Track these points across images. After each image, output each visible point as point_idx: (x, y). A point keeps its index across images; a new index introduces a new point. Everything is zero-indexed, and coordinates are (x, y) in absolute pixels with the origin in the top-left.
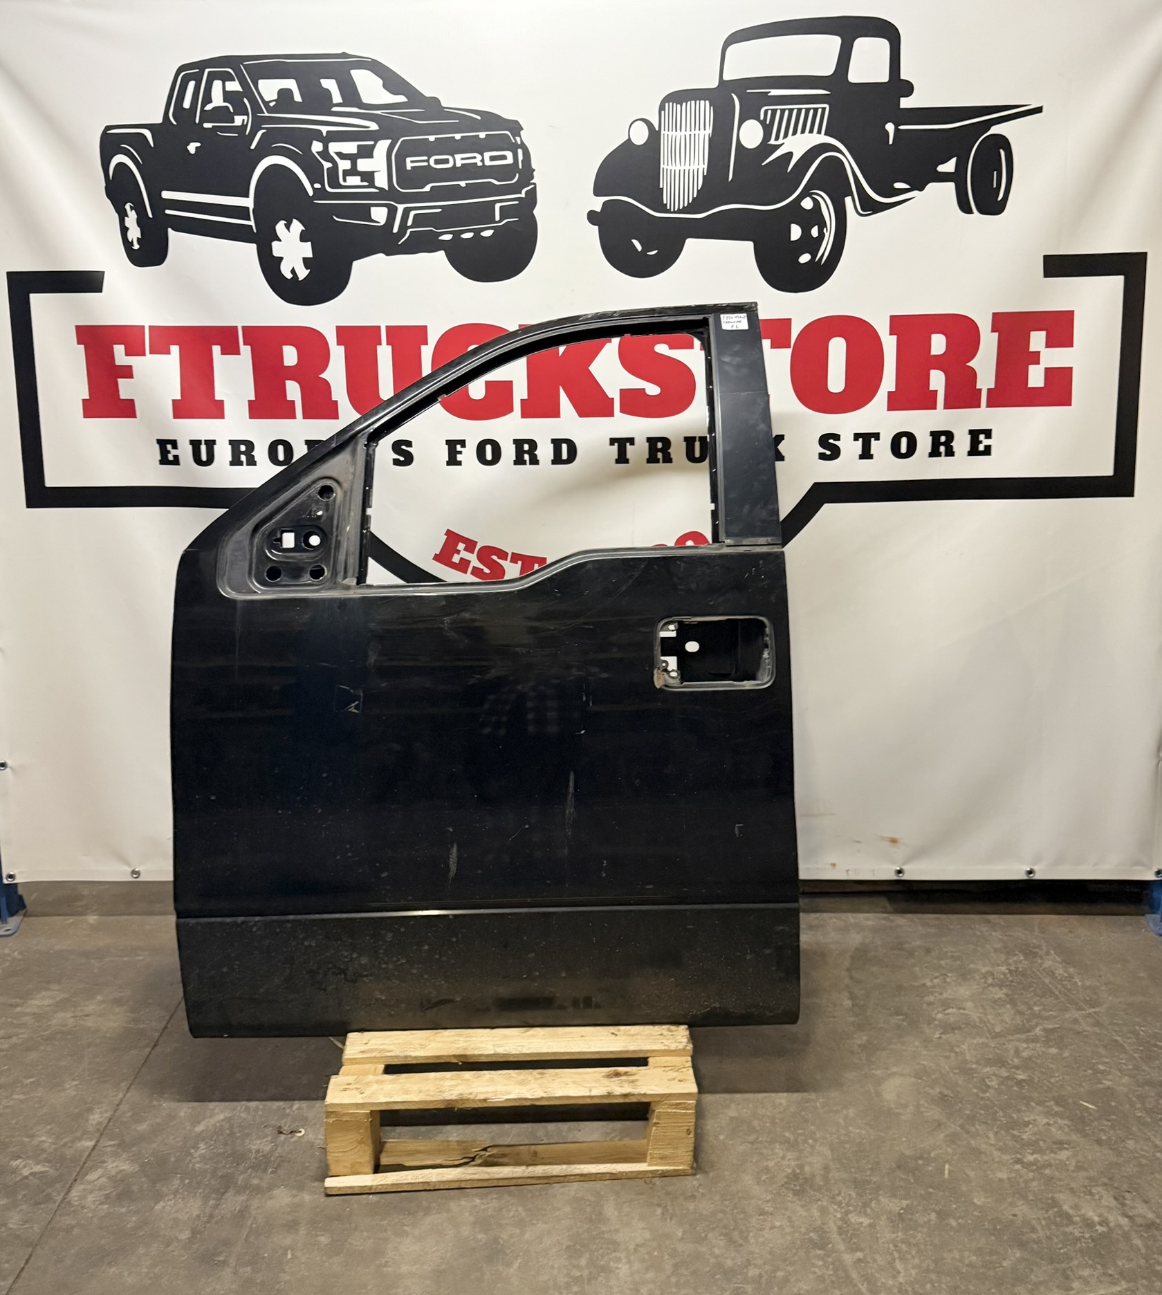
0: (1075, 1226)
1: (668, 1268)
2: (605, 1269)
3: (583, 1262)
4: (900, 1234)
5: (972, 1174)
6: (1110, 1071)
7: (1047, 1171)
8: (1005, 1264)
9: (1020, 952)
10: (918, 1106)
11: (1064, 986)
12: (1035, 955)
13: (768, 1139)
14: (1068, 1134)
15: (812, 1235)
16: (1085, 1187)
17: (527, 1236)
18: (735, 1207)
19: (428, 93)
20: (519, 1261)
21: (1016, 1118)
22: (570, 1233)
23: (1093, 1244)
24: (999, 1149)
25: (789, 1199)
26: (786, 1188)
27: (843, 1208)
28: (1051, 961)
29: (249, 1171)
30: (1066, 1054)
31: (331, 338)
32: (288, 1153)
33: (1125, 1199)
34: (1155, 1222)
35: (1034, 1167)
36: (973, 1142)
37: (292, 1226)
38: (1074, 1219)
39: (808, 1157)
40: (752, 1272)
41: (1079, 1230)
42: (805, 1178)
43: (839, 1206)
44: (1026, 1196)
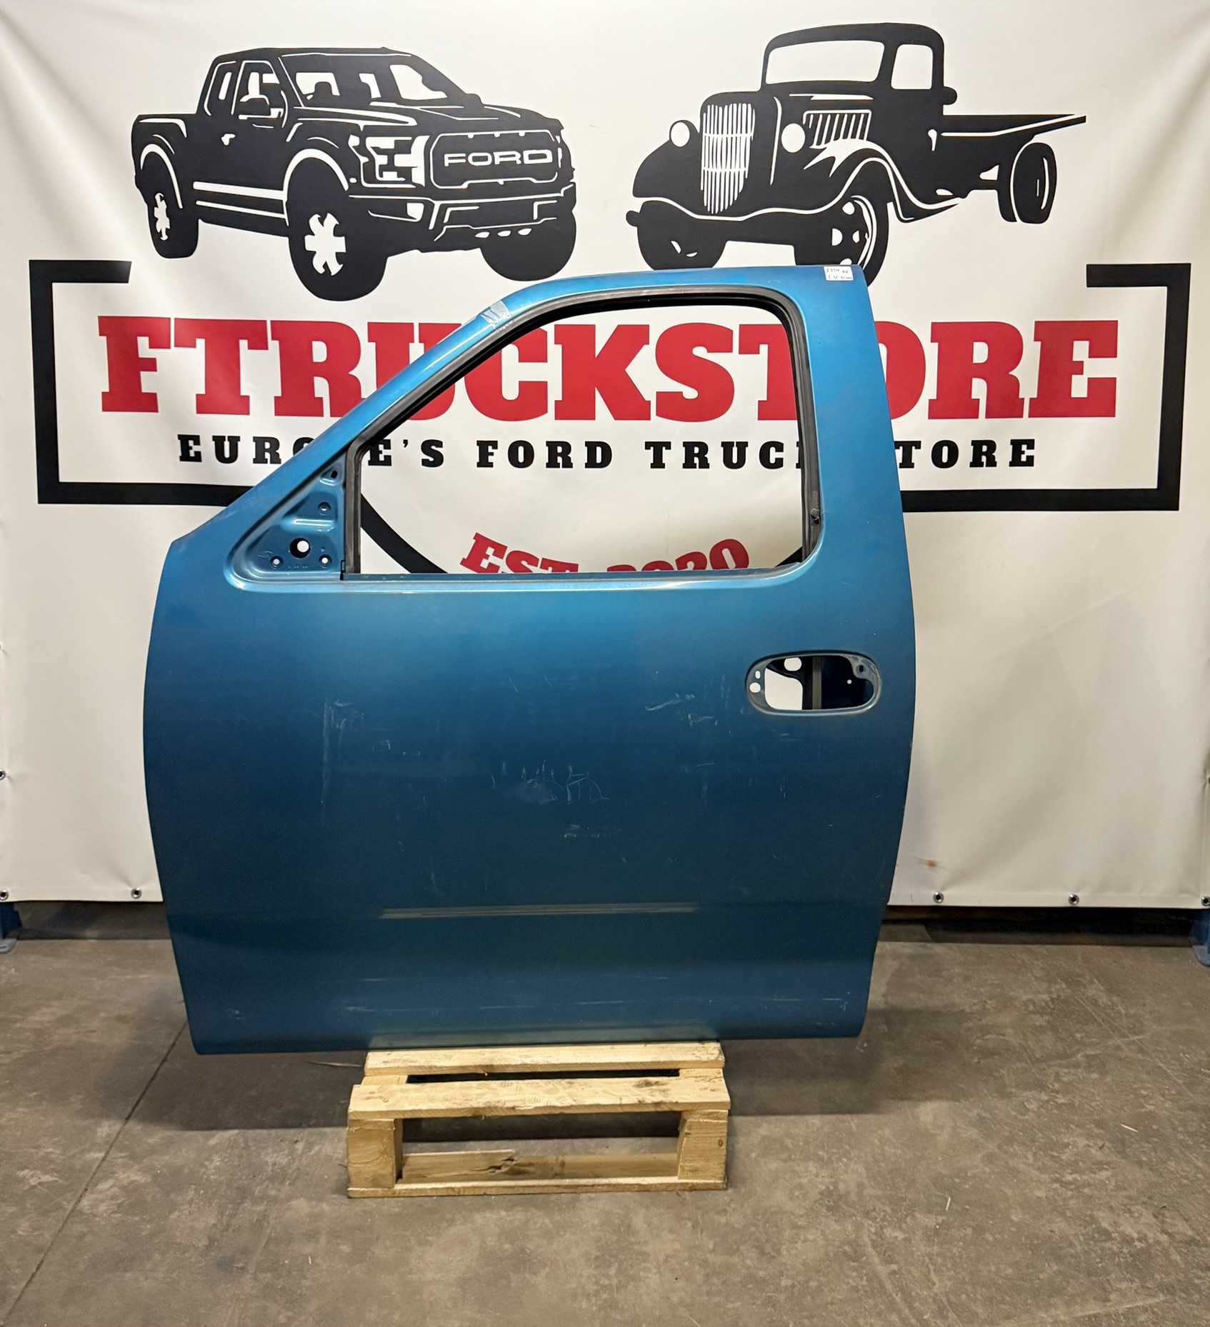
0: (1114, 1242)
1: (700, 1277)
2: (636, 1279)
3: (613, 1271)
4: (935, 1247)
5: (1010, 1193)
6: (1153, 1096)
7: (1086, 1190)
8: (1042, 1276)
9: (1062, 980)
10: (955, 1128)
11: (1107, 1015)
13: (801, 1158)
14: (1108, 1155)
15: (846, 1248)
16: (1125, 1205)
17: (555, 1247)
18: (767, 1222)
20: (547, 1270)
21: (1055, 1140)
22: (599, 1244)
23: (1131, 1259)
24: (1039, 1169)
25: (823, 1214)
26: (820, 1204)
27: (878, 1222)
28: (1095, 990)
29: (267, 1182)
30: (1108, 1080)
32: (306, 1166)
34: (1195, 1239)
35: (1073, 1186)
36: (1011, 1163)
38: (1113, 1235)
39: (842, 1175)
40: (785, 1282)
41: (1119, 1245)
42: (840, 1195)
43: (874, 1221)
44: (1064, 1213)
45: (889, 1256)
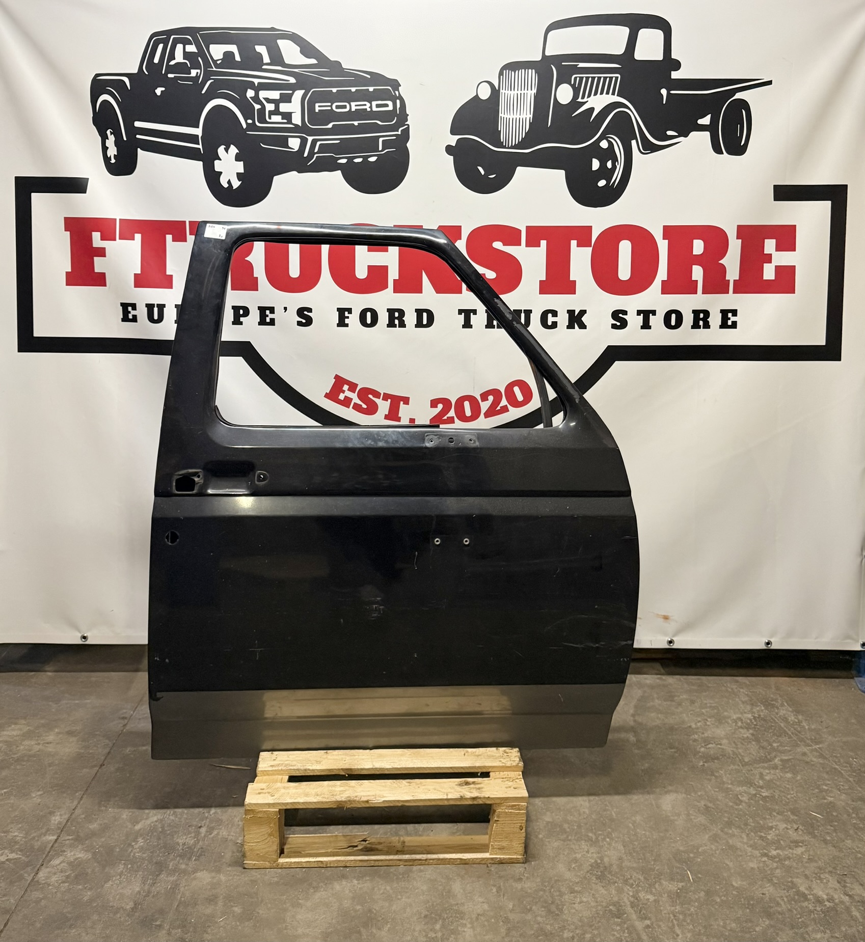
0: (809, 902)
1: (503, 931)
2: (455, 932)
3: (438, 927)
4: (677, 907)
5: (730, 864)
6: (831, 790)
7: (787, 862)
8: (757, 929)
9: (761, 704)
10: (688, 815)
11: (795, 729)
12: (773, 706)
13: (576, 838)
14: (802, 835)
15: (611, 907)
16: (816, 874)
17: (394, 907)
18: (552, 887)
20: (388, 926)
21: (762, 824)
22: (427, 905)
23: (823, 915)
24: (751, 846)
25: (594, 881)
26: (591, 873)
27: (634, 888)
28: (787, 711)
30: (799, 778)
35: (777, 859)
36: (730, 841)
38: (809, 897)
39: (606, 851)
41: (813, 905)
42: (605, 867)
43: (631, 887)
44: (772, 880)
45: (644, 914)
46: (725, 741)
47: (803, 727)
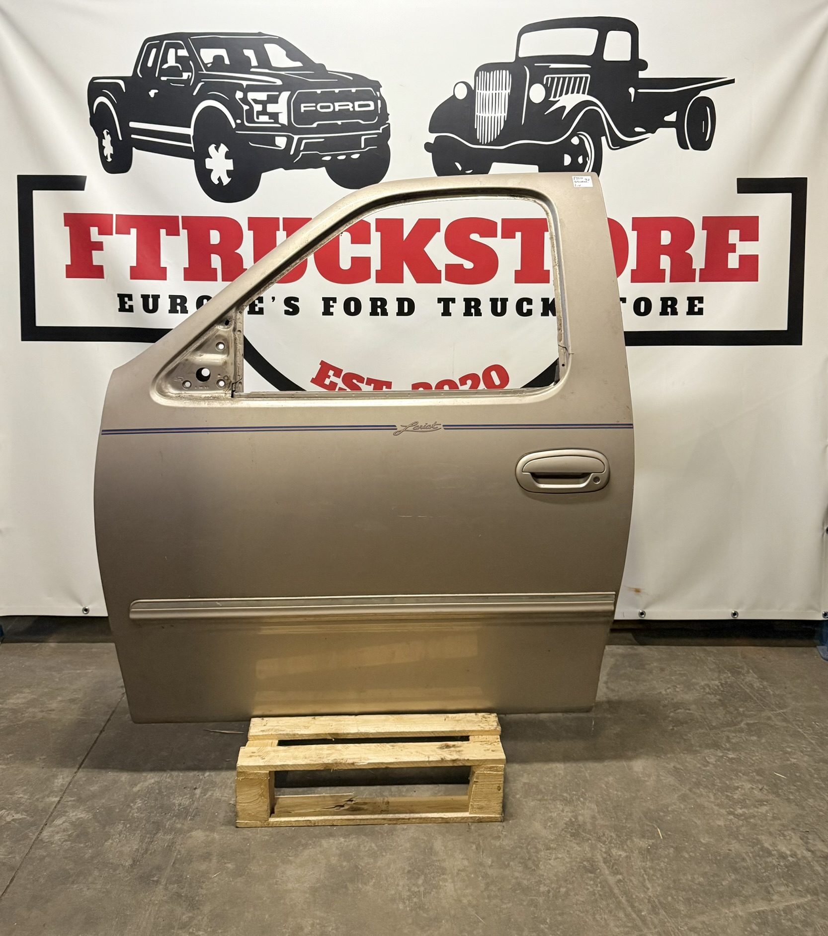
0: (774, 858)
1: (482, 886)
2: (437, 887)
3: (420, 882)
4: (648, 863)
5: (699, 822)
6: (795, 752)
7: (752, 820)
8: (724, 883)
9: (729, 671)
10: (658, 776)
11: (760, 695)
12: (739, 673)
13: (551, 798)
14: (766, 795)
15: (585, 863)
16: (780, 831)
17: (379, 863)
18: (529, 844)
19: (317, 61)
20: (374, 881)
21: (728, 784)
22: (410, 862)
23: (786, 869)
24: (718, 805)
25: (568, 839)
26: (565, 831)
27: (607, 845)
28: (751, 677)
29: (174, 818)
30: (763, 741)
31: (244, 225)
32: (202, 806)
33: (809, 839)
35: (743, 818)
36: (698, 801)
37: (207, 857)
38: (773, 852)
39: (580, 810)
40: (543, 889)
41: (777, 860)
42: (579, 825)
43: (604, 844)
44: (738, 837)
45: (616, 869)
46: (693, 707)
47: (768, 692)
